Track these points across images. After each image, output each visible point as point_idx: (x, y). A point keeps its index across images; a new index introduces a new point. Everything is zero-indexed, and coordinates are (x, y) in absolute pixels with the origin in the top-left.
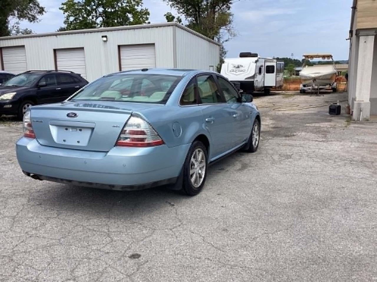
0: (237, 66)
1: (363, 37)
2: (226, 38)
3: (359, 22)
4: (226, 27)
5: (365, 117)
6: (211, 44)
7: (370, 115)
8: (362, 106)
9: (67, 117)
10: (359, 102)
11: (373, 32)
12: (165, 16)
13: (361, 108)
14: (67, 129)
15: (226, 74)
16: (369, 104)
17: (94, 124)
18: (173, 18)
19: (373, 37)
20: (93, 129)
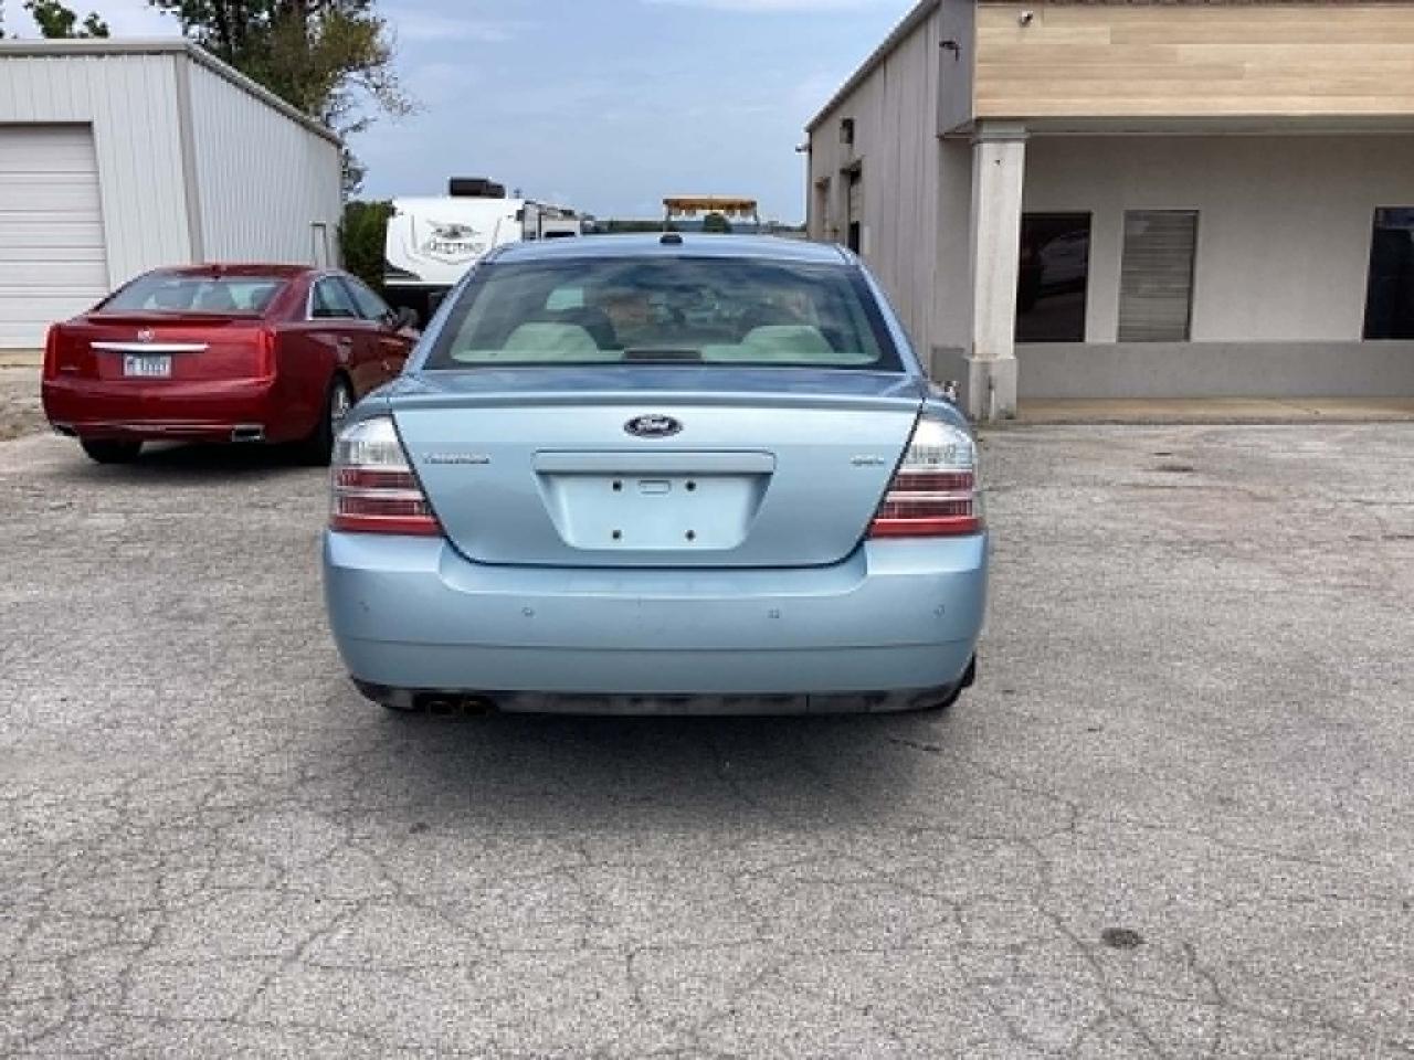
0: (448, 229)
1: (991, 145)
2: (355, 116)
3: (981, 95)
4: (368, 76)
5: (1003, 407)
6: (312, 137)
7: (1018, 399)
8: (994, 373)
9: (626, 435)
10: (984, 359)
11: (1020, 130)
12: (31, 11)
13: (990, 379)
14: (617, 486)
15: (409, 258)
16: (1015, 366)
17: (770, 457)
18: (69, 17)
19: (1021, 146)
20: (761, 479)
